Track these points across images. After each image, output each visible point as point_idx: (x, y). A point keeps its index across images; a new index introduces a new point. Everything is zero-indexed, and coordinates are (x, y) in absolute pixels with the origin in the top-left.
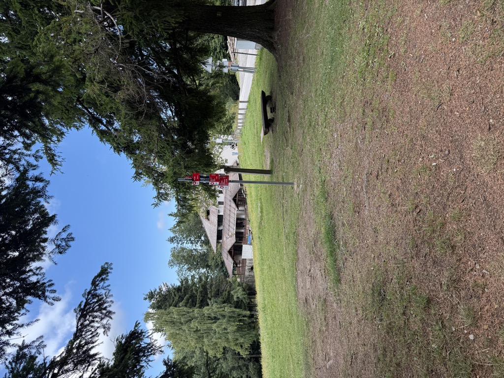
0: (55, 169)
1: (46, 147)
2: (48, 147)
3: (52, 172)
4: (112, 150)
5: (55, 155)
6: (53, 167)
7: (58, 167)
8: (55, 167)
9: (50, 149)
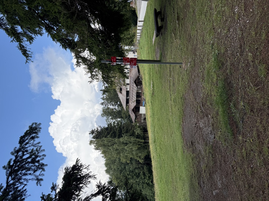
0: (28, 60)
1: (20, 45)
2: (22, 45)
3: (27, 62)
4: (61, 47)
5: (27, 51)
6: (27, 58)
7: (30, 58)
8: (28, 58)
9: (23, 47)
